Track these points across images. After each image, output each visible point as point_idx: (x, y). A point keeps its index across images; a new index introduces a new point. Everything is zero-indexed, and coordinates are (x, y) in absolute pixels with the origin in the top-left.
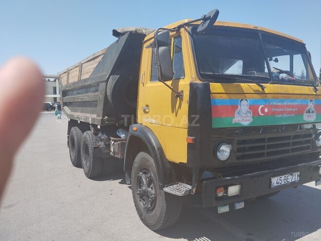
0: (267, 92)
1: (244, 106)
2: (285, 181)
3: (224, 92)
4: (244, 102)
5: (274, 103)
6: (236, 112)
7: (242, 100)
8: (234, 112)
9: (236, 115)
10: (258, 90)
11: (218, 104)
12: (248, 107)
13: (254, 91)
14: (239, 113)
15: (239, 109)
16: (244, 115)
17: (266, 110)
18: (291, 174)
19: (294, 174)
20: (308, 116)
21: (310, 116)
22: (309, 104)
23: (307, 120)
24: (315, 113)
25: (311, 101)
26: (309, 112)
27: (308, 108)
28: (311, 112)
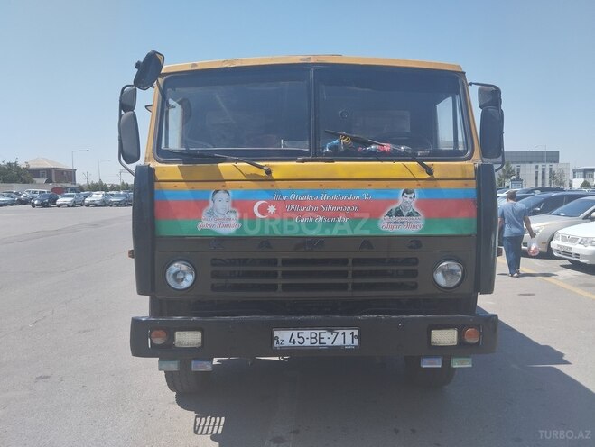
0: (275, 177)
1: (222, 202)
2: (314, 341)
3: (182, 179)
4: (221, 195)
5: (293, 197)
6: (204, 212)
7: (217, 191)
8: (201, 211)
9: (205, 215)
10: (255, 175)
11: (169, 199)
12: (229, 204)
13: (246, 175)
14: (211, 213)
15: (211, 205)
16: (221, 217)
17: (272, 209)
18: (329, 330)
19: (341, 332)
20: (395, 222)
21: (402, 223)
22: (401, 199)
23: (390, 230)
24: (422, 217)
25: (407, 192)
26: (399, 213)
27: (394, 207)
28: (405, 213)
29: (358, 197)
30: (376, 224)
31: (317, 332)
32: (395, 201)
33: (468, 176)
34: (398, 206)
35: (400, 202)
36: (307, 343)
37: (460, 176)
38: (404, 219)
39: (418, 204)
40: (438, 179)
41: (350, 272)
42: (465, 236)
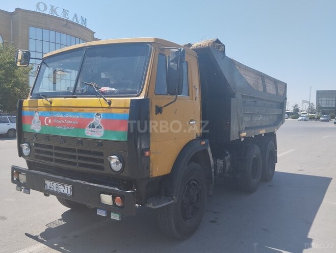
0: (53, 106)
1: (37, 117)
2: (57, 189)
3: (28, 106)
5: (56, 116)
6: (32, 121)
7: (36, 112)
9: (32, 123)
10: (47, 104)
12: (39, 118)
13: (44, 104)
14: (34, 122)
15: (34, 119)
16: (36, 124)
17: (50, 121)
18: (62, 185)
19: (66, 186)
20: (92, 131)
21: (94, 131)
22: (95, 118)
23: (89, 135)
24: (103, 129)
25: (98, 114)
26: (93, 126)
27: (92, 123)
28: (96, 127)
29: (78, 117)
30: (84, 131)
31: (58, 184)
32: (92, 120)
33: (127, 106)
34: (93, 122)
35: (94, 120)
36: (55, 190)
37: (123, 106)
38: (95, 129)
39: (102, 122)
40: (112, 108)
41: (77, 157)
42: (121, 142)
